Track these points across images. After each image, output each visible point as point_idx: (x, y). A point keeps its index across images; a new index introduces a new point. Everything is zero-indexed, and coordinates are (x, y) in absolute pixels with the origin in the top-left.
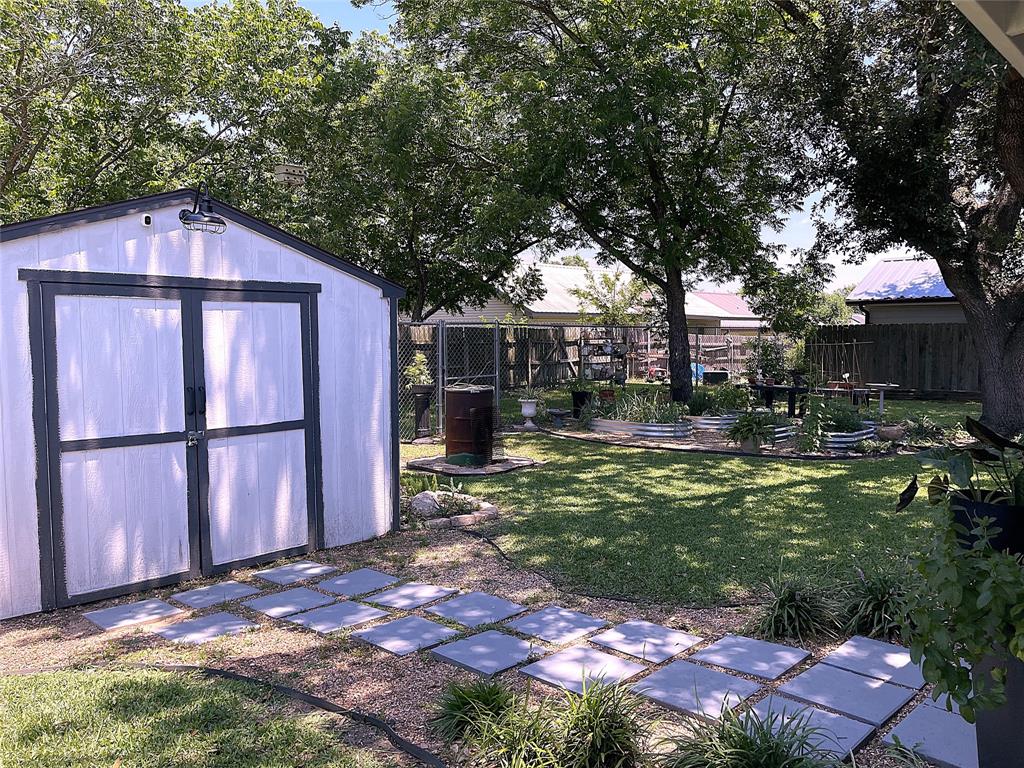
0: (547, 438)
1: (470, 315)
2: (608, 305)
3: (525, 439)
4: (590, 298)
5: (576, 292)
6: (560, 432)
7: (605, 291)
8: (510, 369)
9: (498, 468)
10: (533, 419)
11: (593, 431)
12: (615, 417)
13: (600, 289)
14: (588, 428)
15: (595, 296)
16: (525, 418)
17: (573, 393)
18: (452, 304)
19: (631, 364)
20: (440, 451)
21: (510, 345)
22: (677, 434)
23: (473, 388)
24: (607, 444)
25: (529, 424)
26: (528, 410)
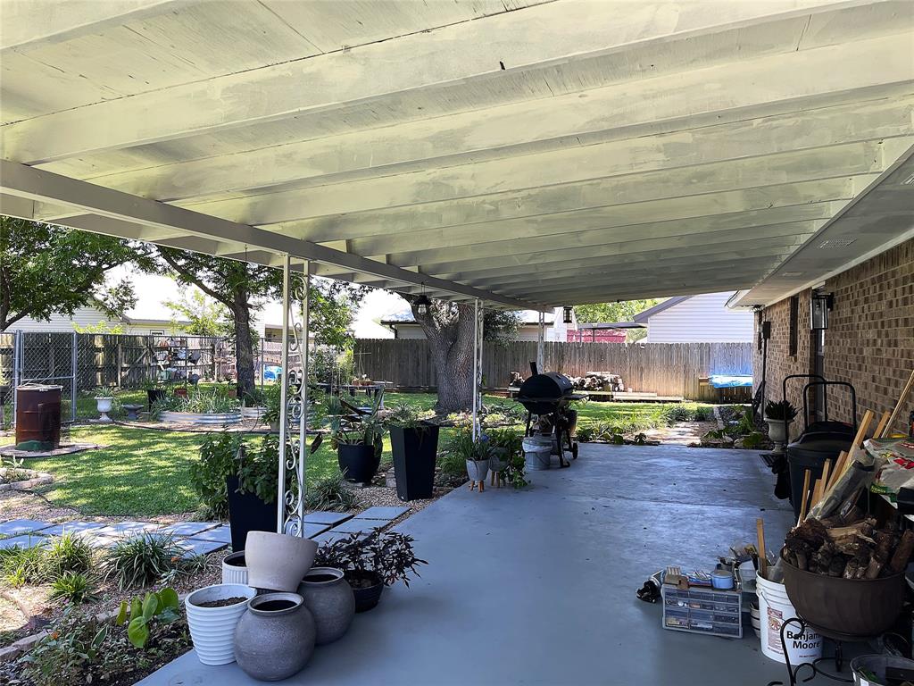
0: (118, 428)
1: (58, 323)
2: (198, 316)
3: (97, 429)
4: (182, 309)
5: (169, 304)
6: (132, 423)
7: (196, 305)
8: (98, 371)
9: (64, 451)
10: (107, 413)
11: (162, 421)
12: (181, 410)
13: (191, 303)
14: (157, 419)
15: (187, 308)
16: (100, 413)
17: (149, 392)
18: (39, 311)
19: (219, 367)
20: (12, 441)
21: (99, 350)
22: (229, 421)
23: (42, 388)
24: (169, 430)
25: (104, 418)
26: (104, 406)
